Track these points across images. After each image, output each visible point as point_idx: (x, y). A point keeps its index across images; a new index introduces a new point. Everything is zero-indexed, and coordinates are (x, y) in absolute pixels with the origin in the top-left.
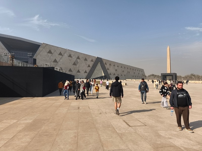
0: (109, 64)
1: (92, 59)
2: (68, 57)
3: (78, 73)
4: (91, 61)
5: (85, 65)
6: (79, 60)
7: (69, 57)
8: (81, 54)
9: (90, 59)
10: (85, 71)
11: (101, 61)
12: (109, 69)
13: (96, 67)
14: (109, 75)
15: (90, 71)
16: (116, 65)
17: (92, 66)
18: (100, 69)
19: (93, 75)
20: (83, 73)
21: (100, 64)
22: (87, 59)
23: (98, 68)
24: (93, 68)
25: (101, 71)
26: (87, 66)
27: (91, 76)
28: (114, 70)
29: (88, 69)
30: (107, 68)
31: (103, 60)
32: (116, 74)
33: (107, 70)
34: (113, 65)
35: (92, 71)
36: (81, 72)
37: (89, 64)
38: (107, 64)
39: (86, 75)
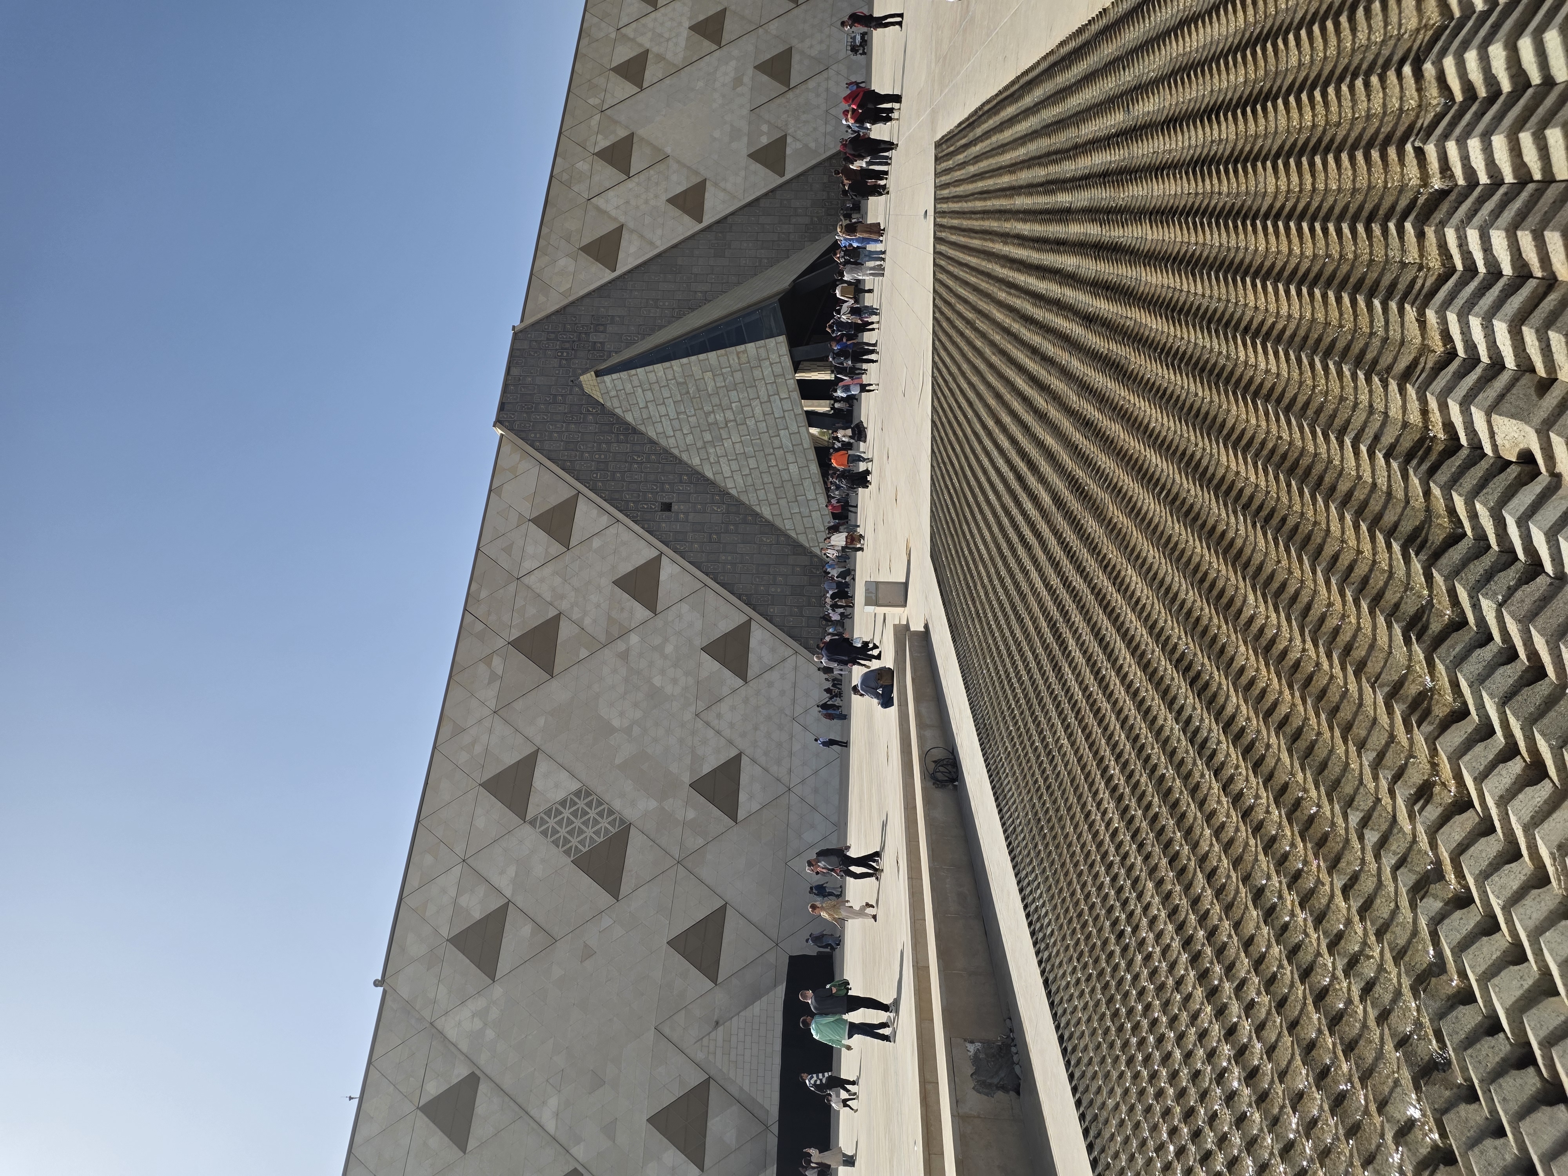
0: (607, 174)
1: (536, 521)
2: (492, 976)
3: (747, 803)
4: (565, 539)
5: (624, 656)
6: (542, 767)
7: (504, 965)
8: (459, 730)
9: (528, 565)
10: (716, 665)
11: (563, 342)
12: (697, 173)
13: (663, 442)
14: (788, 176)
15: (715, 580)
16: (629, 31)
17: (636, 528)
18: (690, 386)
19: (778, 523)
20: (746, 701)
21: (607, 378)
22: (531, 611)
23: (676, 423)
24: (667, 507)
25: (717, 379)
26: (633, 626)
27: (801, 546)
28: (702, 63)
29: (685, 607)
30: (677, 212)
31: (542, 299)
32: (773, 27)
33: (708, 220)
34: (630, 89)
35: (716, 534)
36: (731, 742)
37: (617, 589)
38: (615, 219)
39: (773, 650)
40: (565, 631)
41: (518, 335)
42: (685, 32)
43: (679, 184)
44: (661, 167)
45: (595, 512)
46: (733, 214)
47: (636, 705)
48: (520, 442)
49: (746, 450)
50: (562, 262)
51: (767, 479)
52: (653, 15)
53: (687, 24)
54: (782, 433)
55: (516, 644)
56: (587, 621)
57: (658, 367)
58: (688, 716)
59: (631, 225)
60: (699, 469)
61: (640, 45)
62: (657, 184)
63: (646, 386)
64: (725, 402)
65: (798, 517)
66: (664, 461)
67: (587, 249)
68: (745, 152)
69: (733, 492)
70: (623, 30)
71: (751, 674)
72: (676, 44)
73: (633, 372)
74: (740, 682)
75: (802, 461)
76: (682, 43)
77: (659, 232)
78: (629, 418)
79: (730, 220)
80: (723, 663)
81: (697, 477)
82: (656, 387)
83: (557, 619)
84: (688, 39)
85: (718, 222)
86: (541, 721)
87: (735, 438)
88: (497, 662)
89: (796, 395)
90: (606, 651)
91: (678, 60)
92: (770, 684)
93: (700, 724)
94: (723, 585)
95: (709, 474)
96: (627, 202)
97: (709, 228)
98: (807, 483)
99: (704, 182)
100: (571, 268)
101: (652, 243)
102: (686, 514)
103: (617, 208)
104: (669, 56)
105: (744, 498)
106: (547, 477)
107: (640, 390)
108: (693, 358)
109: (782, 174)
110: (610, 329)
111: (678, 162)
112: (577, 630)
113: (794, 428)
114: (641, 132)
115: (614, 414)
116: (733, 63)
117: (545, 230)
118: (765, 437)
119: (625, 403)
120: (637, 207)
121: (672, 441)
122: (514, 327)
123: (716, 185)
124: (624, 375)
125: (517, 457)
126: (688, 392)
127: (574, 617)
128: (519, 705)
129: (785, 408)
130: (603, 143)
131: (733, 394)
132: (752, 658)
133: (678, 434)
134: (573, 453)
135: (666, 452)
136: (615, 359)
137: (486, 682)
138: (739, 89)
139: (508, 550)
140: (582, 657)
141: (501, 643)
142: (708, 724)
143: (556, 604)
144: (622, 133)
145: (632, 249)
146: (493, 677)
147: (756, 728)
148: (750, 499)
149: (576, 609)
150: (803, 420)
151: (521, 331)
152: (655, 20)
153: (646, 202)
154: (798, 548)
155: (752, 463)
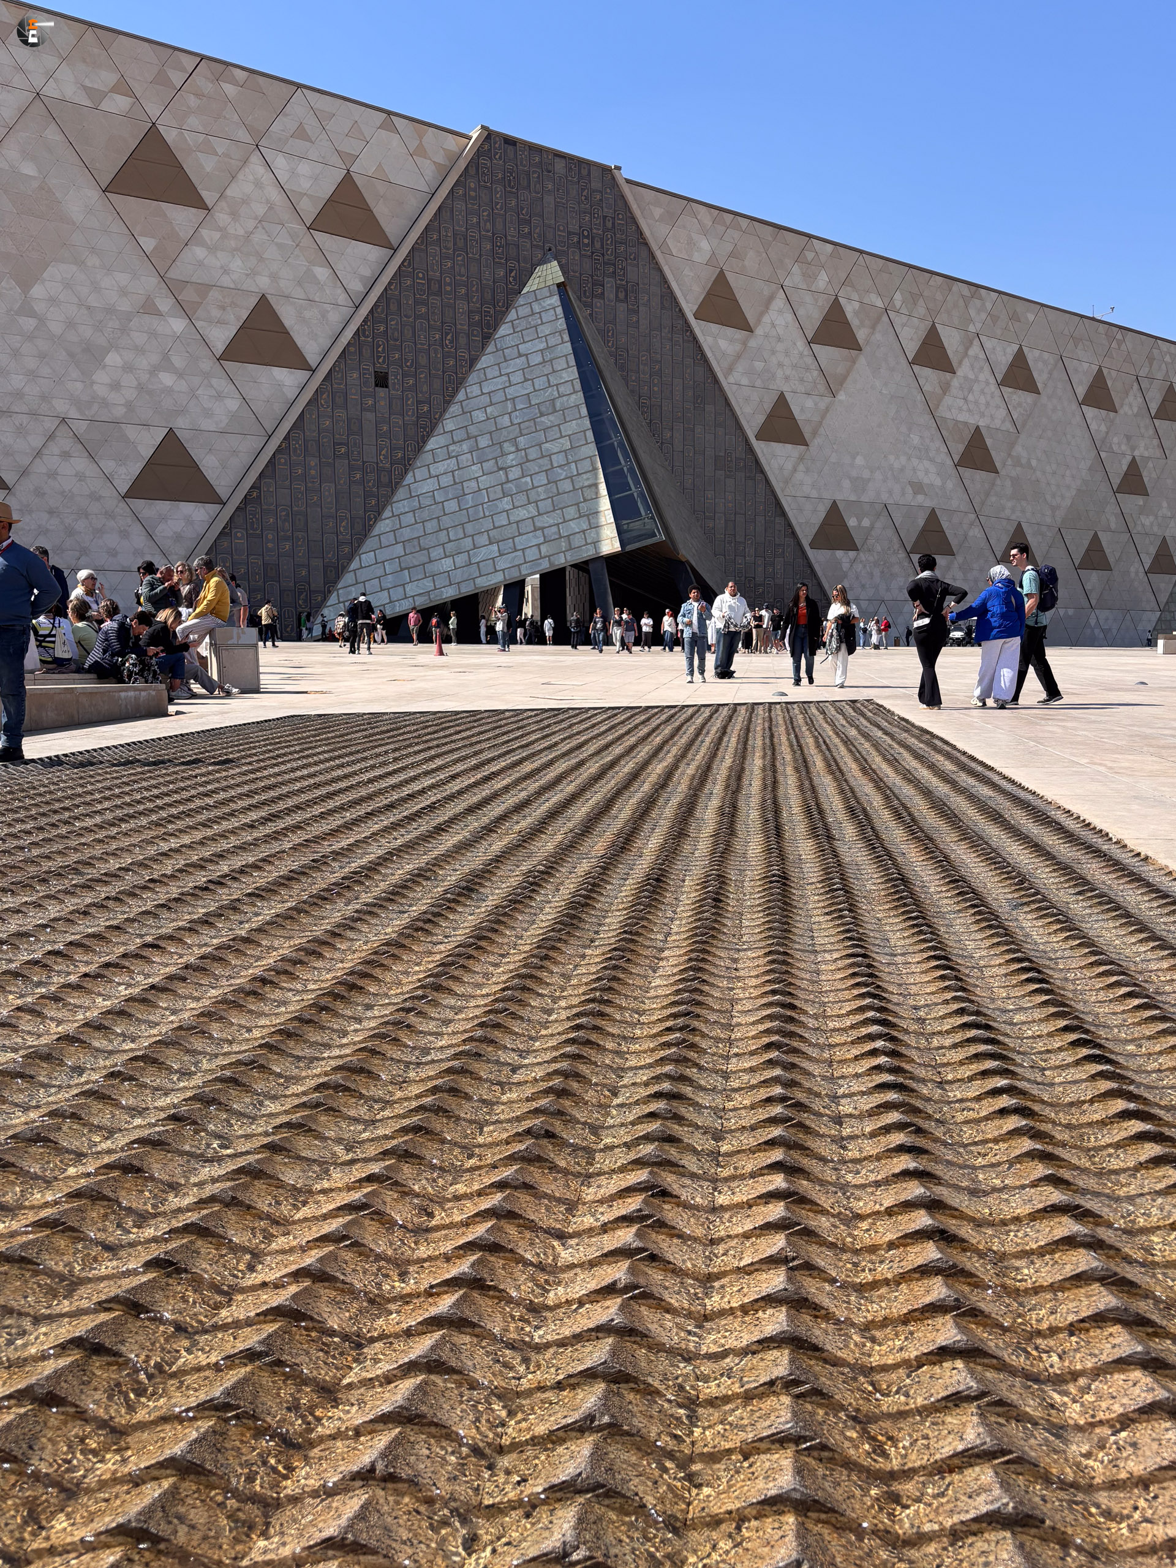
4: (323, 224)
9: (280, 163)
10: (147, 452)
11: (602, 240)
12: (815, 433)
13: (473, 378)
14: (811, 554)
15: (279, 450)
16: (975, 349)
17: (349, 334)
18: (551, 417)
19: (370, 543)
20: (95, 497)
21: (555, 300)
22: (209, 164)
23: (498, 397)
24: (382, 381)
25: (561, 456)
26: (198, 324)
27: (338, 577)
28: (938, 443)
29: (233, 404)
30: (768, 407)
31: (657, 212)
32: (976, 532)
33: (759, 447)
34: (912, 348)
35: (347, 454)
36: (24, 473)
37: (253, 301)
38: (759, 321)
39: (178, 538)
40: (181, 217)
41: (607, 173)
42: (973, 420)
43: (803, 408)
44: (822, 387)
45: (366, 272)
46: (767, 481)
47: (71, 324)
48: (462, 165)
49: (469, 497)
50: (705, 245)
51: (431, 526)
52: (992, 381)
53: (981, 423)
54: (495, 547)
55: (153, 133)
56: (200, 252)
57: (573, 373)
58: (61, 406)
59: (753, 343)
60: (439, 429)
61: (960, 363)
62: (802, 380)
63: (548, 357)
64: (533, 467)
65: (380, 572)
66: (446, 378)
67: (721, 280)
68: (838, 497)
69: (409, 479)
70: (976, 342)
71: (138, 504)
72: (960, 409)
73: (566, 337)
74: (124, 488)
75: (458, 576)
76: (963, 417)
77: (745, 381)
78: (504, 330)
79: (759, 476)
80: (151, 462)
81: (427, 426)
82: (548, 369)
83: (199, 203)
84: (966, 423)
85: (757, 462)
86: (29, 169)
87: (485, 481)
88: (120, 103)
89: (545, 566)
90: (154, 281)
91: (942, 412)
92: (124, 534)
93: (50, 424)
94: (272, 462)
95: (432, 444)
96: (779, 339)
97: (750, 449)
98: (428, 584)
99: (805, 444)
100: (697, 257)
101: (730, 370)
102: (374, 409)
103: (773, 325)
104: (948, 400)
105: (401, 493)
106: (413, 203)
107: (543, 346)
108: (587, 423)
109: (813, 546)
110: (622, 307)
111: (827, 410)
112: (185, 235)
113: (502, 564)
114: (862, 361)
115: (508, 307)
116: (938, 482)
117: (744, 223)
118: (487, 524)
119: (523, 324)
120: (773, 352)
121: (474, 390)
122: (618, 168)
123: (801, 459)
124: (561, 324)
125: (440, 159)
126: (542, 415)
127: (205, 232)
128: (52, 134)
129: (527, 552)
130: (850, 309)
131: (542, 479)
132: (163, 506)
133: (485, 400)
134: (451, 245)
135: (459, 383)
136: (582, 314)
137: (88, 83)
138: (909, 490)
139: (301, 133)
140: (141, 240)
141: (154, 110)
142: (51, 437)
143: (223, 204)
144: (861, 335)
145: (723, 344)
146: (96, 96)
147: (51, 512)
148: (401, 504)
149: (217, 235)
150: (513, 576)
151: (613, 178)
152: (987, 383)
153: (780, 365)
154: (334, 572)
155: (452, 506)
